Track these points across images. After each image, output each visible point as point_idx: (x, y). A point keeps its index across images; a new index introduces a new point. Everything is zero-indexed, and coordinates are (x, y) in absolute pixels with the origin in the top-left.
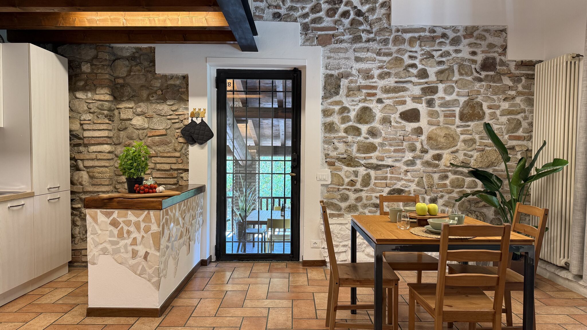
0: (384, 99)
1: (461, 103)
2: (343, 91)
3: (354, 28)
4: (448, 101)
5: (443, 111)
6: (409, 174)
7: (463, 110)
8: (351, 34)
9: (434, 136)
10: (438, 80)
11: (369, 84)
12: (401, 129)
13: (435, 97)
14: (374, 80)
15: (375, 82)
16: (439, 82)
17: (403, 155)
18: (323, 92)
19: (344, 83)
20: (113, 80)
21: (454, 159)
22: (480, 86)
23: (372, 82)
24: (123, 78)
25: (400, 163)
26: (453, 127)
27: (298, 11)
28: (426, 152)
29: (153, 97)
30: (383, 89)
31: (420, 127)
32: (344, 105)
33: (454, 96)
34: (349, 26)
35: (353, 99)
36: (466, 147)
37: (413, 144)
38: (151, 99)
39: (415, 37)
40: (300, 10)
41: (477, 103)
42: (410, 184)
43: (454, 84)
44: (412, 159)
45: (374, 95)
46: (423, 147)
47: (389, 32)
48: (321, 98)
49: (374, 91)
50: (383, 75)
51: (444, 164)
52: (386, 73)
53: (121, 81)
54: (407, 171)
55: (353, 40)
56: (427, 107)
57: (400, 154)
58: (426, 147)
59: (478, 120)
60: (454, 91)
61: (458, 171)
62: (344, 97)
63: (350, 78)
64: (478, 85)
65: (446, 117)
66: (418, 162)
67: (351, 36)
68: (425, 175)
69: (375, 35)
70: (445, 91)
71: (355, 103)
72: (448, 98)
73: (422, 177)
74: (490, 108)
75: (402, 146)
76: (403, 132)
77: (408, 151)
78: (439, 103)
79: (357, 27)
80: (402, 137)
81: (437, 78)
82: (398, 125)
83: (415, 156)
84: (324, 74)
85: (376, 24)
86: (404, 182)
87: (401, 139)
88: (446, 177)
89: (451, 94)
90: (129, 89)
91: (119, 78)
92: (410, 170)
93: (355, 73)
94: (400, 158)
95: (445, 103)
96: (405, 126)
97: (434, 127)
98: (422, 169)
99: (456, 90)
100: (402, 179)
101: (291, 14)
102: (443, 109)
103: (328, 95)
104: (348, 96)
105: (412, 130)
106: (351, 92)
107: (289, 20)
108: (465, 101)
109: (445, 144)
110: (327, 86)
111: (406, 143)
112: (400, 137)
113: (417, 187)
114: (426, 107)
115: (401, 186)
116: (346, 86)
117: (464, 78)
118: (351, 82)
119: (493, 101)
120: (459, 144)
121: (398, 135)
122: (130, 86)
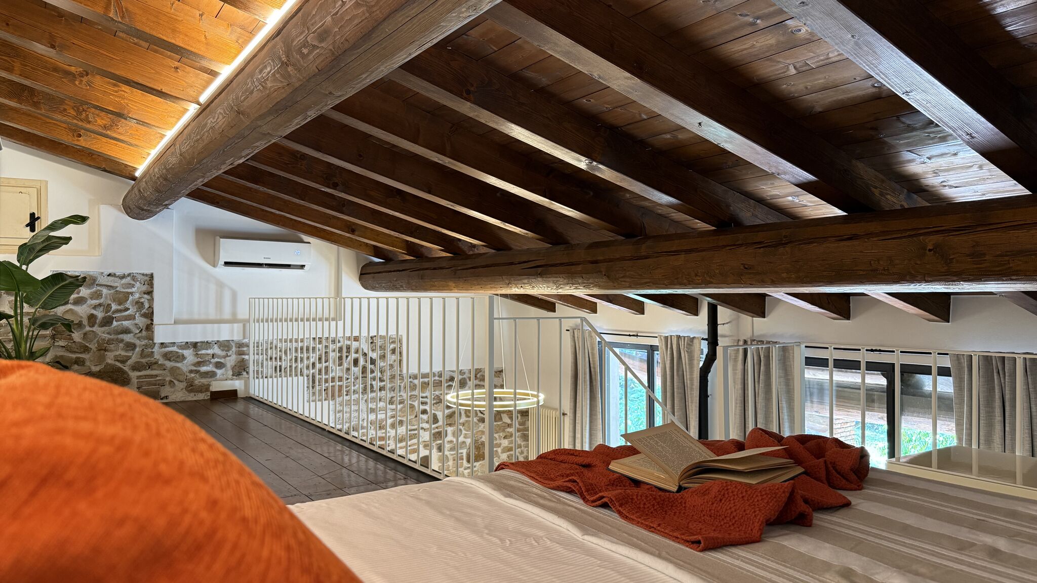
1: (468, 445)
4: (457, 444)
5: (452, 455)
7: (470, 452)
10: (446, 424)
13: (445, 441)
33: (461, 439)
39: (425, 383)
43: (461, 427)
50: (395, 424)
52: (398, 422)
60: (461, 433)
70: (453, 435)
72: (456, 441)
78: (448, 447)
89: (459, 436)
95: (454, 446)
99: (464, 432)
102: (451, 452)
108: (471, 443)
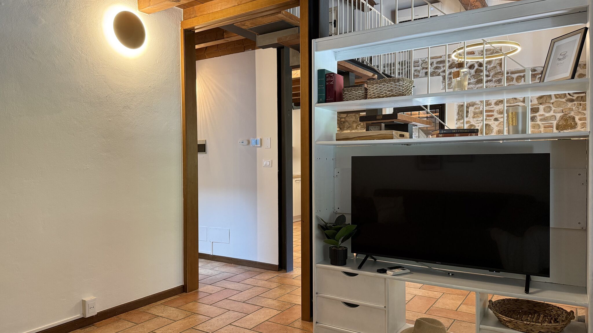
0: (499, 118)
1: (558, 118)
2: (471, 114)
3: (478, 75)
4: (547, 117)
5: (543, 124)
7: (559, 122)
8: (475, 79)
10: (538, 103)
11: (488, 109)
13: (537, 114)
14: (491, 106)
15: (492, 108)
16: (539, 104)
18: (457, 116)
19: (471, 109)
20: (340, 119)
22: (572, 105)
23: (490, 108)
24: (344, 118)
27: (441, 69)
29: (359, 127)
30: (498, 112)
32: (471, 124)
33: (552, 113)
34: (474, 74)
35: (477, 119)
38: (358, 128)
39: (520, 76)
40: (442, 68)
41: (570, 117)
43: (551, 105)
45: (492, 116)
47: (501, 75)
48: (456, 120)
49: (492, 113)
50: (498, 103)
52: (500, 101)
53: (343, 120)
55: (476, 82)
59: (571, 129)
60: (551, 110)
62: (472, 118)
63: (475, 106)
64: (570, 104)
65: (545, 128)
67: (475, 80)
69: (492, 77)
70: (544, 110)
71: (479, 122)
72: (547, 115)
74: (580, 119)
78: (540, 119)
79: (479, 74)
81: (538, 102)
84: (457, 105)
85: (492, 71)
89: (549, 112)
90: (347, 124)
91: (342, 118)
93: (478, 103)
95: (544, 118)
99: (553, 109)
101: (436, 71)
102: (543, 122)
103: (460, 118)
104: (473, 118)
106: (476, 115)
107: (435, 75)
108: (561, 116)
110: (459, 112)
116: (472, 111)
117: (559, 100)
118: (476, 108)
119: (583, 114)
122: (347, 122)
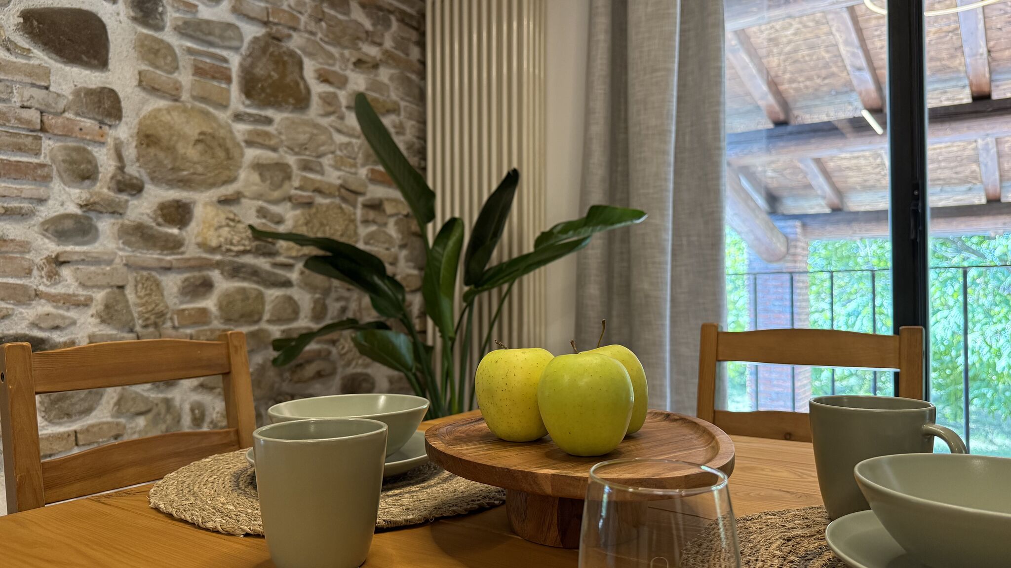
1: (247, 43)
4: (208, 22)
5: (190, 51)
6: (66, 272)
9: (164, 134)
12: (28, 80)
17: (42, 192)
21: (232, 224)
22: (298, 4)
25: (25, 224)
26: (223, 116)
28: (134, 188)
31: (112, 91)
33: (223, 12)
36: (264, 188)
37: (85, 150)
41: (291, 53)
42: (73, 314)
44: (79, 211)
46: (121, 168)
51: (199, 240)
54: (58, 262)
56: (134, 19)
57: (28, 188)
58: (133, 170)
59: (294, 109)
61: (243, 266)
65: (200, 75)
66: (105, 225)
68: (131, 277)
72: (208, 11)
73: (121, 287)
74: (324, 78)
75: (37, 154)
76: (39, 94)
77: (65, 176)
78: (176, 18)
80: (33, 116)
82: (12, 58)
83: (95, 199)
86: (43, 308)
87: (29, 122)
88: (207, 286)
92: (75, 258)
94: (25, 205)
95: (198, 25)
96: (47, 73)
97: (162, 103)
98: (121, 253)
100: (38, 295)
102: (189, 44)
105: (77, 93)
108: (258, 38)
109: (200, 169)
111: (51, 142)
112: (26, 114)
113: (102, 327)
114: (130, 22)
115: (34, 325)
119: (329, 59)
120: (243, 175)
121: (16, 100)
